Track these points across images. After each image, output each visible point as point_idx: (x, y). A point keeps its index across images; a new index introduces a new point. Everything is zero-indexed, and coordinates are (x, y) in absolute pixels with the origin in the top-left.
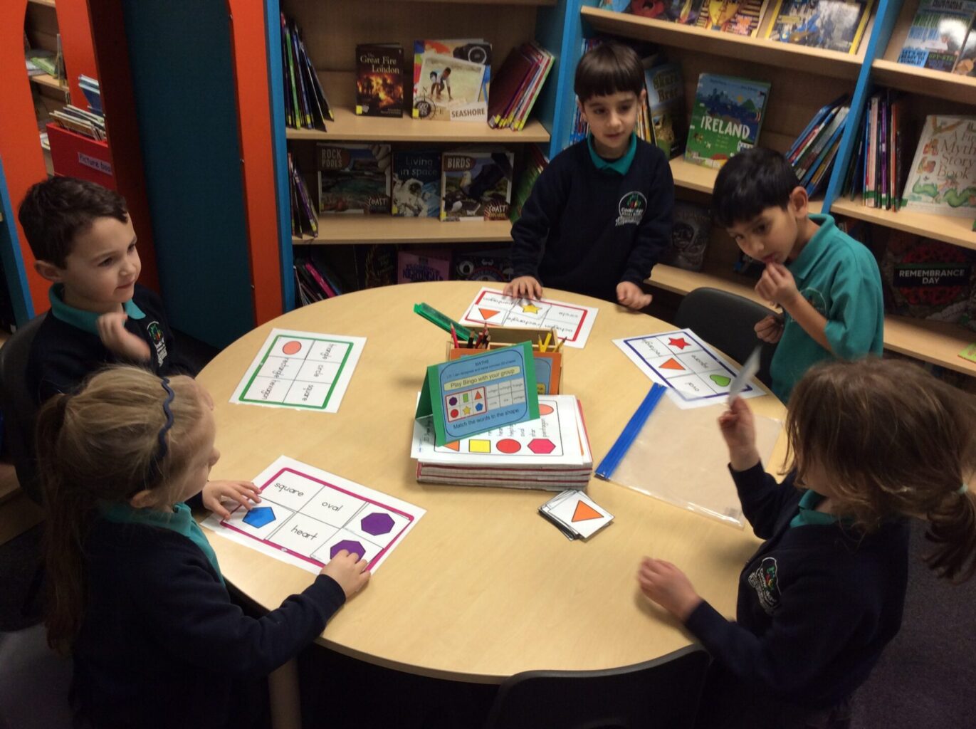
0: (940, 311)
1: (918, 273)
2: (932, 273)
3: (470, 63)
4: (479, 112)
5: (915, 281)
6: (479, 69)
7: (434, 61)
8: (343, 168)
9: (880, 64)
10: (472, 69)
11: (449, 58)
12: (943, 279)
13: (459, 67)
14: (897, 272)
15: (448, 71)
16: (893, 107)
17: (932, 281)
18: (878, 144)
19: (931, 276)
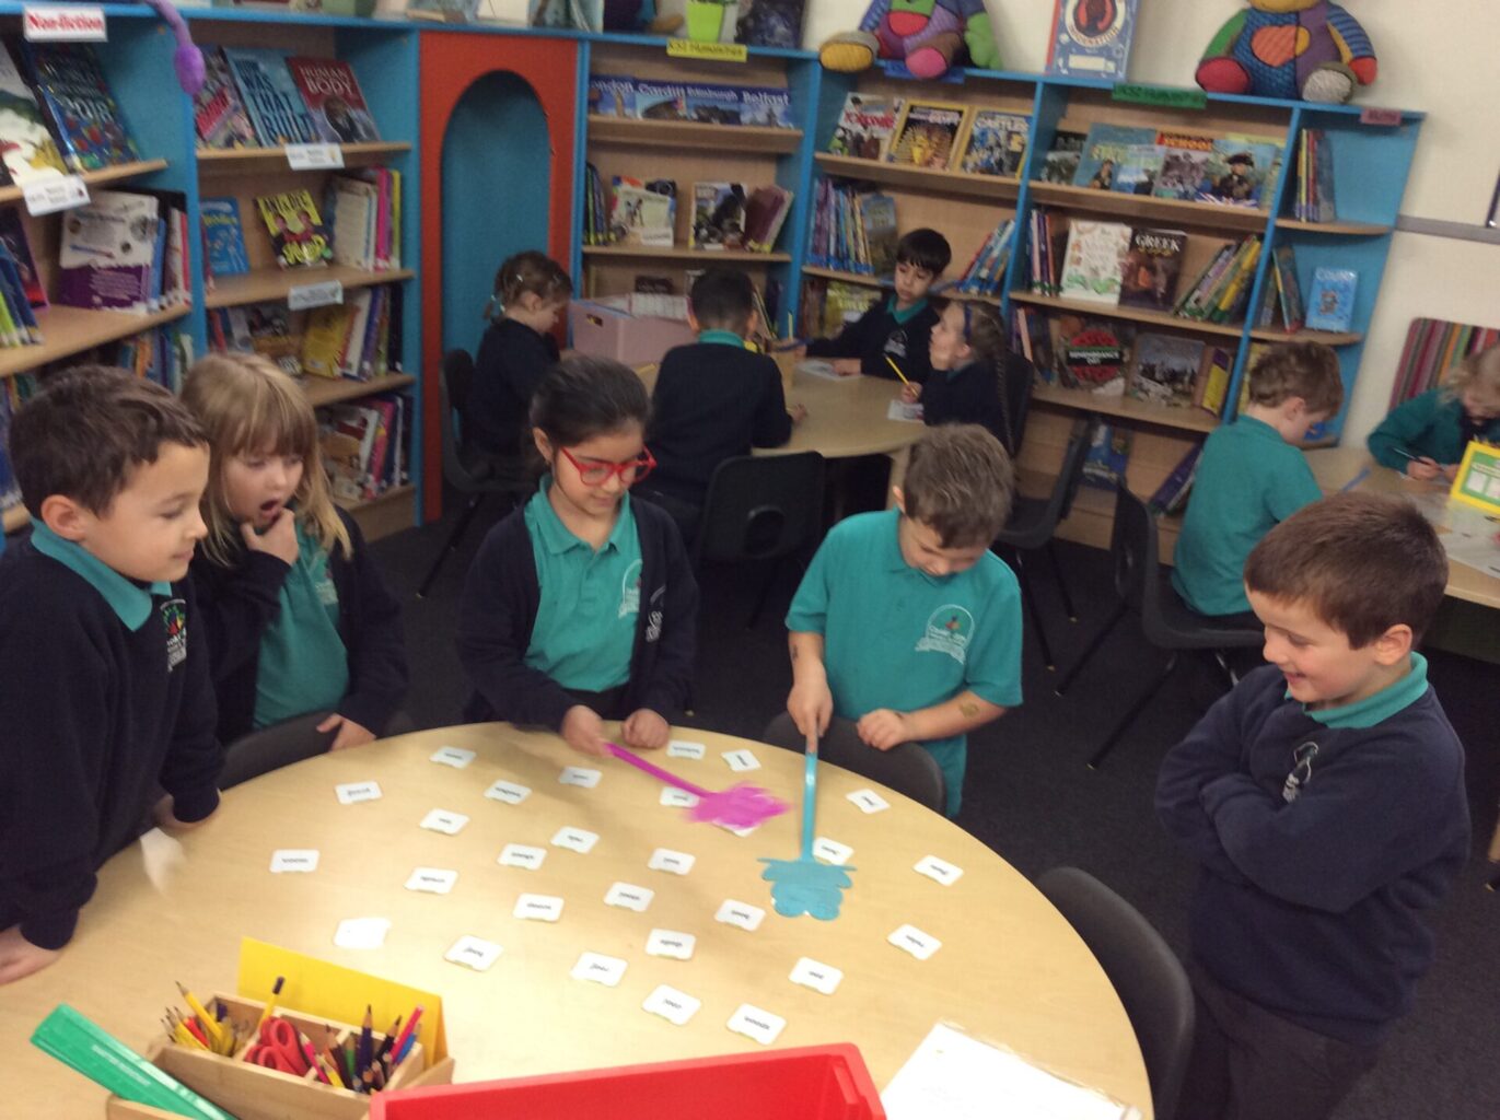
0: (1102, 386)
1: (1083, 355)
2: (1094, 355)
3: (660, 196)
4: (666, 236)
5: (1082, 362)
6: (664, 201)
7: (628, 193)
9: (1034, 184)
10: (661, 201)
11: (642, 191)
12: (1105, 362)
13: (650, 199)
14: (1068, 354)
15: (640, 202)
16: (1047, 218)
17: (1095, 361)
18: (1040, 244)
19: (1093, 357)
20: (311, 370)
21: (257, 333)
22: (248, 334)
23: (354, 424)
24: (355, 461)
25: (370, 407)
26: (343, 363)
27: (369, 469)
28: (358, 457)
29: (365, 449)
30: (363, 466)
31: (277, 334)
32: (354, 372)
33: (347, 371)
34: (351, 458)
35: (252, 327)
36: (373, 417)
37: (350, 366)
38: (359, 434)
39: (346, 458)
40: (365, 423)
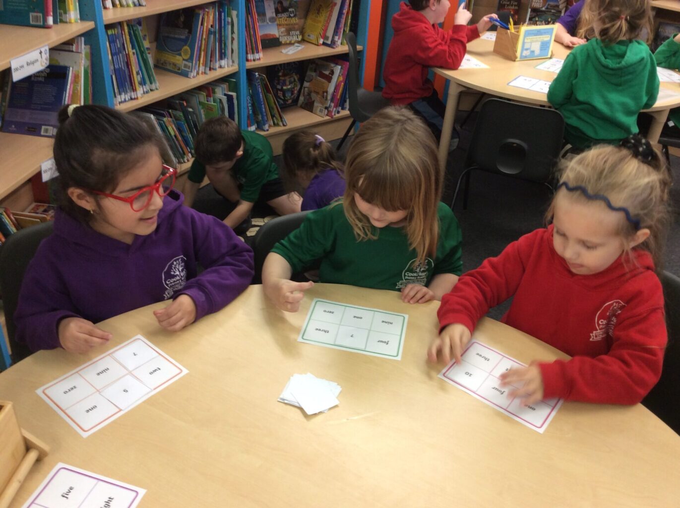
8: (542, 8)
20: (305, 39)
21: (279, 15)
22: (274, 15)
23: (327, 73)
24: (325, 94)
25: (337, 64)
26: (325, 37)
27: (332, 100)
28: (327, 92)
29: (331, 88)
30: (329, 97)
31: (290, 17)
32: (329, 42)
33: (326, 41)
34: (324, 92)
35: (277, 12)
36: (338, 69)
37: (327, 38)
38: (329, 79)
39: (321, 93)
40: (332, 73)
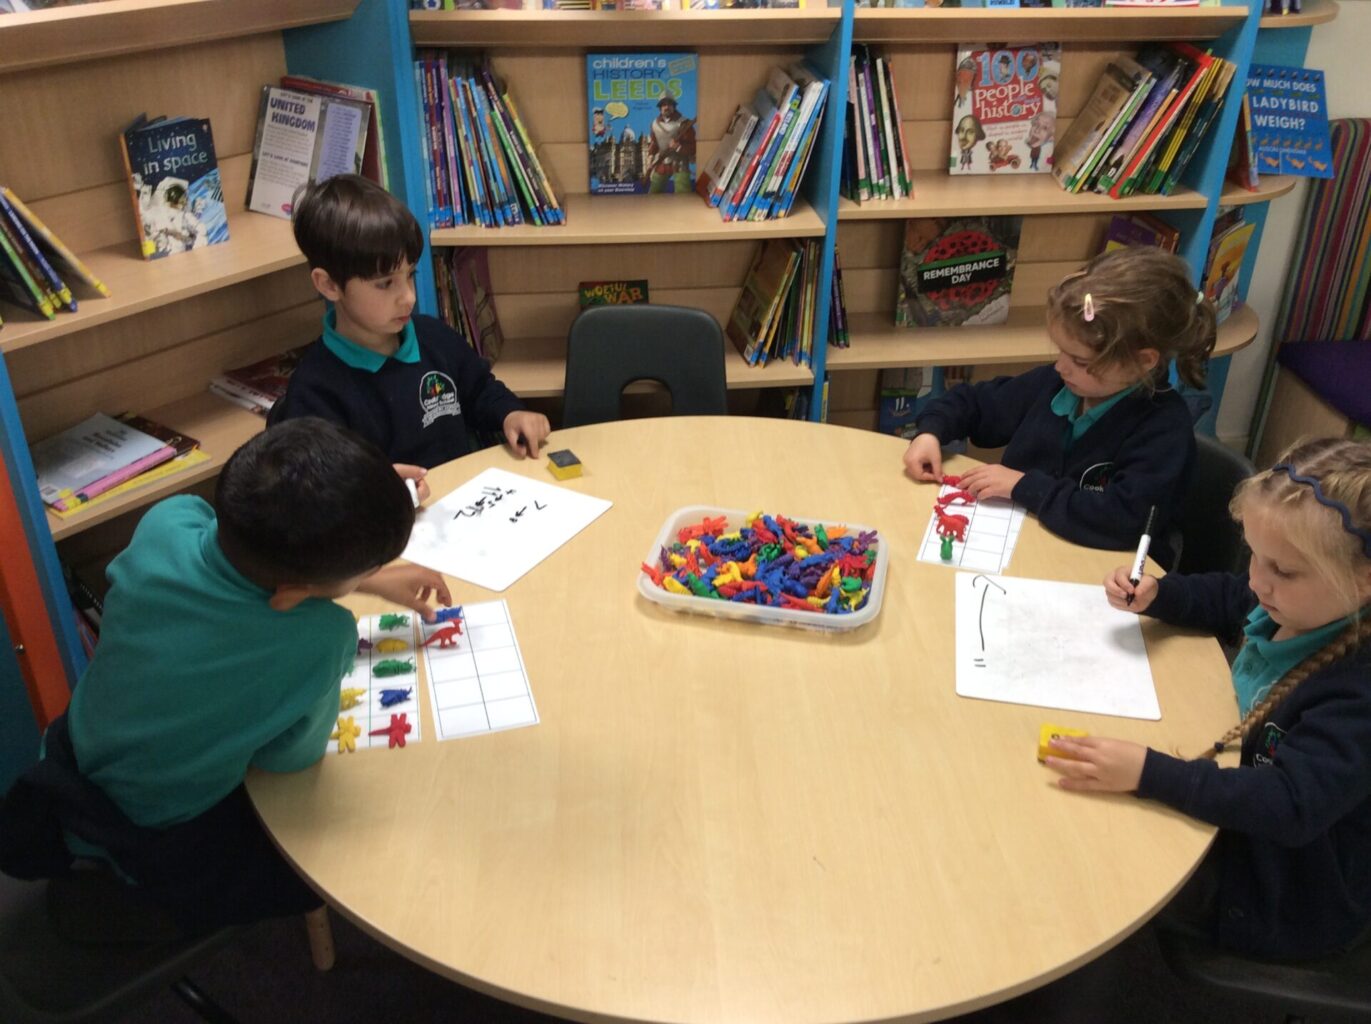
0: (977, 313)
1: (945, 272)
2: (961, 269)
5: (944, 283)
12: (977, 276)
14: (920, 275)
17: (962, 278)
19: (961, 272)
